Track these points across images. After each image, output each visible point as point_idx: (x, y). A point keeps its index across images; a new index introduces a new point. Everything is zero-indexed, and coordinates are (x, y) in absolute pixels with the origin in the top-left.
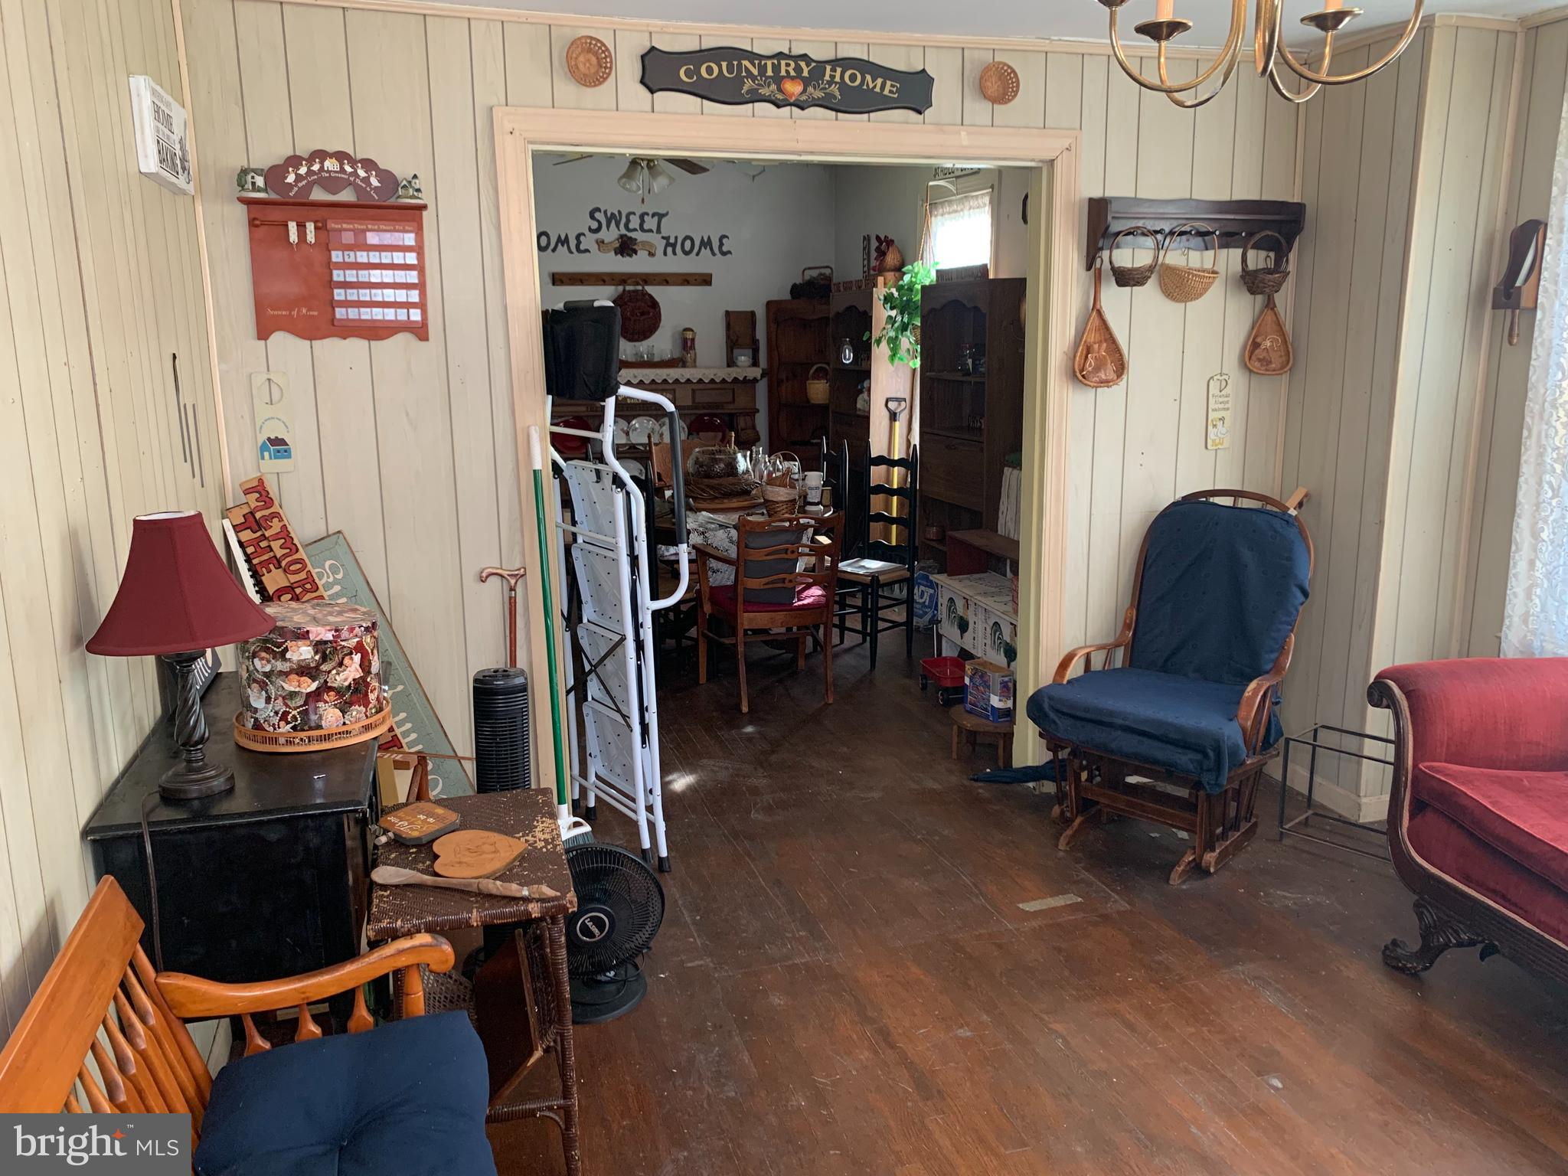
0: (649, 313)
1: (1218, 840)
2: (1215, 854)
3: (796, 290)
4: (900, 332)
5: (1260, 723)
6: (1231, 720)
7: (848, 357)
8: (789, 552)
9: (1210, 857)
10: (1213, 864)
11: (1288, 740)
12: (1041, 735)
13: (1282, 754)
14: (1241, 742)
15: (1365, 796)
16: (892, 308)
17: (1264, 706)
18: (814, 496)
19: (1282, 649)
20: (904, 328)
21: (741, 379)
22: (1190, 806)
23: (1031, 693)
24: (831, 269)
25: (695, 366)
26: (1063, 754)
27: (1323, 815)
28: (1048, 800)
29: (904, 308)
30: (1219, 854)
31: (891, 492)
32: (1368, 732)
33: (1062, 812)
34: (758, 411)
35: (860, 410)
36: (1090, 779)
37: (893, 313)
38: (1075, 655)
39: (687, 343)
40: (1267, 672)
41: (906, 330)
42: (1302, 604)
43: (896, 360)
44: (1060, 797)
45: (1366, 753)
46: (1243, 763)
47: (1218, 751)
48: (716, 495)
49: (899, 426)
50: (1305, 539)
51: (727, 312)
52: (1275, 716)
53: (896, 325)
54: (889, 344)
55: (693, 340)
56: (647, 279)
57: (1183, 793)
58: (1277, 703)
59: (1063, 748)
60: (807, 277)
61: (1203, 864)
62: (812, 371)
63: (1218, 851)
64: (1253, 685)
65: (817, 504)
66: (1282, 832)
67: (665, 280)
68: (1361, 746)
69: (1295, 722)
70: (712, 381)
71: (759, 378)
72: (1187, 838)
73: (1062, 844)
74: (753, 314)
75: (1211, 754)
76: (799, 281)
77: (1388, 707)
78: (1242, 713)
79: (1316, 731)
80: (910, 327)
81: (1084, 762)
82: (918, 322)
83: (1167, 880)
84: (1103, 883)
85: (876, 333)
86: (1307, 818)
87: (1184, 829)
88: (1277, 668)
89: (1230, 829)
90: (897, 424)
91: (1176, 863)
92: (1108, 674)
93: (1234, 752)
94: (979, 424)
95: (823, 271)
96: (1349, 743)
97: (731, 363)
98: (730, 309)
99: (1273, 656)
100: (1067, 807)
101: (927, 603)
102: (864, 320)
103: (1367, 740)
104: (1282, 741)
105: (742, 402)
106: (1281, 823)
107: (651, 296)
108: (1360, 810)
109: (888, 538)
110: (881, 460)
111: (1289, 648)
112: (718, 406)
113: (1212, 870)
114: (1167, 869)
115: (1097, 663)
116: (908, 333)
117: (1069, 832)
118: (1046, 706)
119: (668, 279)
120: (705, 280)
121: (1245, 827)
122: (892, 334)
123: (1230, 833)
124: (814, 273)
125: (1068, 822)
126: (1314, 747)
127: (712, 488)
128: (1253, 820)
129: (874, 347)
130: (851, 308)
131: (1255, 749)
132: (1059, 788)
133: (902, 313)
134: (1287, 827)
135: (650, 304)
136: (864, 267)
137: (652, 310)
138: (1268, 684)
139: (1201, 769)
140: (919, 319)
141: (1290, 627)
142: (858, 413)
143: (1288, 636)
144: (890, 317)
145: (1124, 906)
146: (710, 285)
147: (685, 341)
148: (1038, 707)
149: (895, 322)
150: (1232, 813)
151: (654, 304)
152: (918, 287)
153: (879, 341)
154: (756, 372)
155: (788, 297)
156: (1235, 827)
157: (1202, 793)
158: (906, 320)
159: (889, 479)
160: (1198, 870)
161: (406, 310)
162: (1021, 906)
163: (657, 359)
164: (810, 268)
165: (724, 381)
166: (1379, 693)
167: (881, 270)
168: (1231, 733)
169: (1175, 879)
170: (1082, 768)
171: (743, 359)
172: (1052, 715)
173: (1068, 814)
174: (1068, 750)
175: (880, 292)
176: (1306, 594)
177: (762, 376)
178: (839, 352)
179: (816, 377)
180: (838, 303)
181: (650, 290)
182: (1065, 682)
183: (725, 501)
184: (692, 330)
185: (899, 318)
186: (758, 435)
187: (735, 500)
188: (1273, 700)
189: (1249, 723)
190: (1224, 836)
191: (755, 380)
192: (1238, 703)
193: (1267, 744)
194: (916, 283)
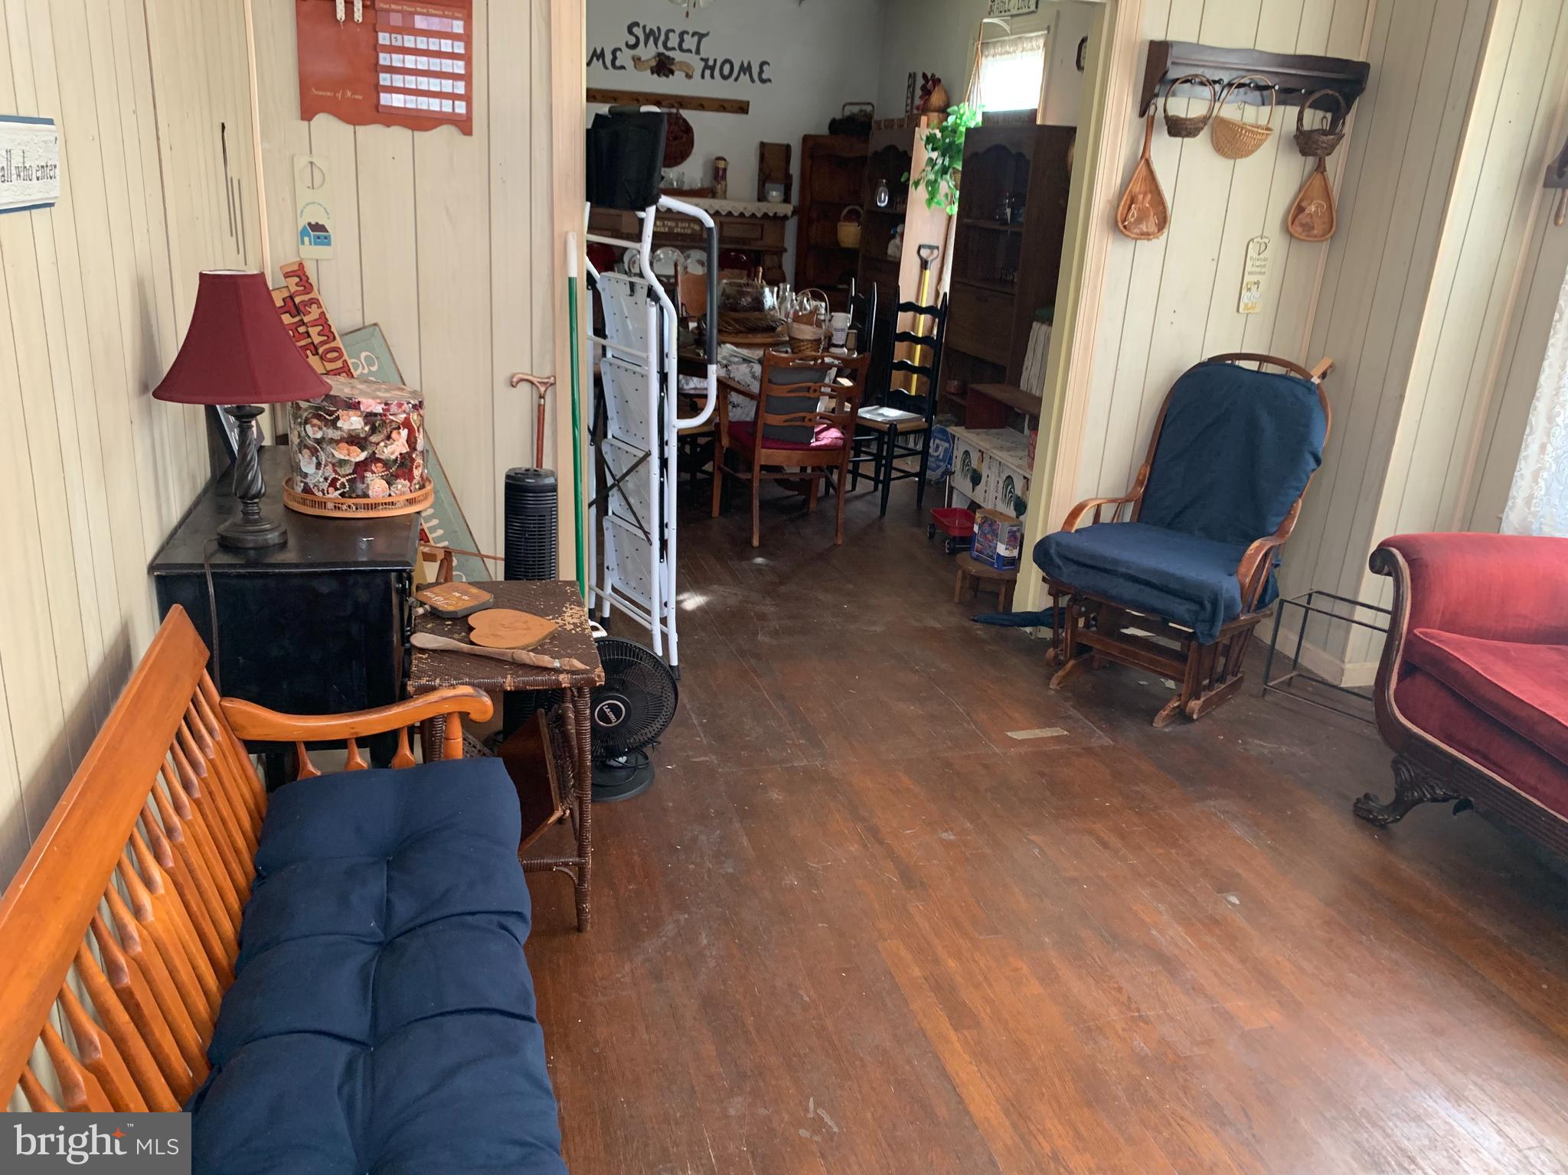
0: (682, 138)
1: (1204, 690)
2: (1199, 702)
3: (835, 126)
4: (939, 175)
5: (1258, 582)
6: (1230, 575)
7: (883, 201)
8: (811, 390)
9: (1195, 705)
10: (1196, 711)
11: (1282, 602)
12: (1044, 580)
13: (1275, 614)
14: (1238, 596)
15: (1350, 662)
16: (934, 149)
17: (1264, 567)
18: (839, 338)
19: (1288, 514)
20: (944, 171)
21: (771, 215)
22: (1181, 657)
23: (1038, 539)
24: (873, 107)
25: (725, 198)
26: (1064, 602)
27: (1309, 677)
28: (1043, 644)
29: (946, 150)
30: (1204, 702)
31: (916, 340)
32: (1361, 599)
33: (1056, 656)
34: (785, 250)
35: (890, 256)
36: (1087, 625)
37: (934, 155)
38: (1087, 506)
39: (718, 172)
40: (1271, 535)
41: (946, 173)
42: (1314, 470)
43: (933, 205)
44: (1055, 642)
45: (1356, 618)
46: (1236, 618)
47: (1215, 602)
48: (742, 329)
49: (930, 275)
50: (1324, 408)
51: (763, 145)
52: (1273, 576)
53: (936, 168)
54: (927, 186)
55: (725, 170)
56: (683, 102)
57: (1176, 645)
58: (1277, 566)
59: (1065, 594)
60: (847, 113)
61: (1187, 710)
62: (845, 212)
63: (1202, 699)
64: (1256, 544)
65: (842, 346)
66: (1265, 689)
67: (701, 104)
68: (1352, 612)
69: (1292, 585)
70: (742, 215)
71: (790, 214)
72: (1174, 687)
73: (1054, 684)
74: (788, 147)
75: (1208, 606)
76: (838, 116)
77: (1389, 574)
78: (1242, 570)
79: (1310, 595)
80: (951, 170)
81: (1083, 609)
82: (959, 166)
83: (1151, 722)
84: (1089, 720)
85: (914, 175)
86: (1291, 678)
87: (1172, 678)
88: (1281, 531)
89: (1217, 681)
90: (928, 272)
91: (1162, 708)
92: (1116, 526)
93: (1230, 605)
94: (1011, 277)
95: (864, 107)
96: (1341, 609)
97: (762, 197)
98: (766, 140)
99: (1280, 519)
100: (1062, 650)
101: (941, 457)
102: (904, 160)
103: (1359, 608)
104: (1277, 602)
105: (769, 240)
106: (1267, 679)
107: (685, 121)
108: (1342, 675)
109: (908, 387)
110: (910, 307)
111: (1295, 513)
112: (744, 241)
113: (1195, 717)
114: (1150, 715)
115: (1106, 516)
116: (948, 176)
117: (1061, 673)
118: (1052, 551)
119: (704, 103)
120: (742, 108)
121: (1230, 680)
122: (932, 177)
123: (1216, 685)
124: (855, 109)
125: (1060, 664)
126: (1307, 609)
127: (736, 320)
128: (1239, 675)
129: (911, 189)
130: (891, 149)
131: (1250, 607)
132: (1056, 633)
133: (943, 155)
134: (1271, 684)
135: (683, 128)
136: (907, 105)
137: (685, 136)
138: (1271, 544)
139: (1197, 618)
140: (961, 163)
141: (1298, 493)
142: (889, 259)
143: (1296, 501)
144: (931, 159)
145: (1107, 741)
146: (747, 113)
147: (717, 169)
148: (1044, 553)
149: (935, 164)
150: (1220, 669)
151: (688, 130)
152: (963, 129)
153: (917, 184)
154: (787, 209)
155: (825, 131)
156: (1222, 679)
157: (1194, 644)
158: (947, 163)
159: (914, 325)
160: (1182, 716)
161: (451, 102)
162: (1009, 734)
163: (686, 187)
164: (851, 104)
165: (753, 215)
166: (1382, 561)
167: (925, 110)
168: (1230, 587)
169: (1158, 723)
170: (1081, 615)
171: (775, 194)
172: (1058, 561)
173: (1062, 658)
174: (1067, 598)
175: (922, 132)
176: (1318, 461)
177: (794, 213)
178: (874, 195)
179: (849, 218)
180: (878, 142)
181: (685, 114)
182: (1073, 531)
183: (750, 336)
184: (725, 160)
185: (940, 161)
186: (784, 273)
187: (759, 335)
188: (1274, 562)
189: (1248, 580)
190: (1210, 687)
191: (785, 217)
192: (1239, 560)
193: (1262, 603)
194: (960, 125)
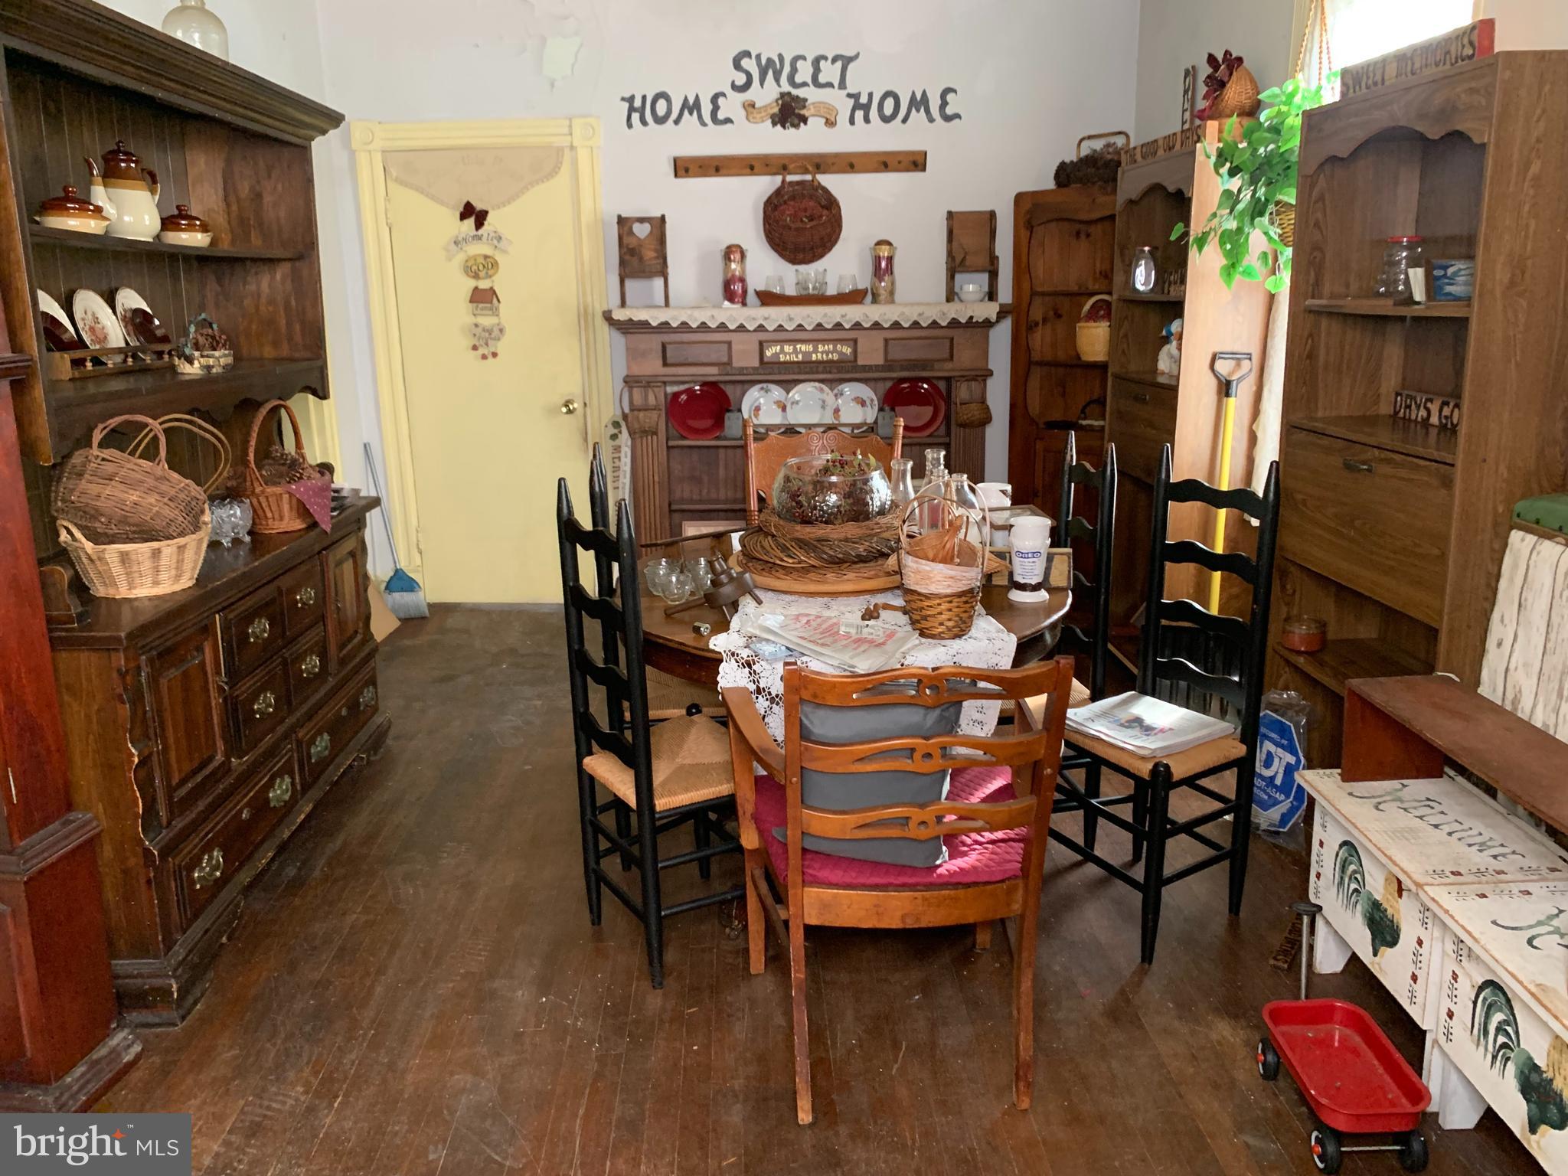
0: (821, 216)
3: (1065, 174)
7: (1143, 278)
8: (917, 756)
18: (1028, 571)
21: (963, 321)
24: (1127, 136)
25: (893, 302)
29: (1262, 171)
31: (1211, 561)
34: (991, 373)
37: (1235, 183)
39: (882, 267)
41: (1261, 214)
43: (1237, 277)
49: (1237, 406)
51: (950, 215)
53: (1240, 207)
54: (1222, 244)
55: (890, 259)
56: (821, 163)
60: (1085, 151)
62: (1087, 307)
65: (1035, 588)
67: (849, 164)
70: (916, 325)
71: (994, 318)
74: (992, 215)
76: (1071, 156)
80: (1271, 208)
82: (1290, 196)
85: (1198, 224)
90: (1231, 402)
95: (1112, 140)
97: (951, 296)
98: (953, 210)
105: (965, 357)
107: (826, 191)
112: (924, 364)
116: (1266, 219)
119: (854, 161)
120: (916, 162)
122: (1233, 225)
124: (1098, 145)
129: (1193, 254)
130: (1156, 189)
135: (824, 202)
136: (1184, 111)
137: (825, 212)
146: (924, 169)
147: (878, 260)
151: (830, 204)
153: (1201, 242)
154: (991, 310)
155: (1050, 184)
163: (831, 291)
164: (1090, 137)
165: (934, 324)
171: (972, 286)
177: (1002, 314)
178: (1129, 274)
179: (1093, 316)
180: (1131, 184)
181: (826, 180)
184: (889, 244)
185: (1246, 196)
186: (987, 410)
191: (988, 324)
194: (1286, 115)
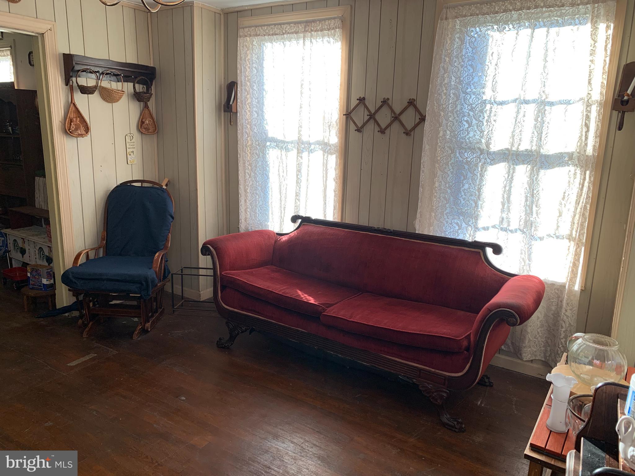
1: (150, 318)
2: (150, 323)
5: (161, 269)
6: (150, 269)
9: (148, 325)
10: (149, 327)
11: (172, 274)
12: (69, 290)
13: (171, 280)
14: (155, 276)
15: (202, 291)
17: (162, 263)
19: (167, 240)
22: (138, 307)
23: (62, 273)
26: (81, 298)
27: (188, 301)
28: (75, 319)
32: (200, 267)
33: (83, 323)
36: (94, 305)
38: (82, 253)
40: (162, 249)
42: (172, 222)
44: (81, 317)
45: (200, 274)
46: (156, 285)
47: (147, 281)
50: (170, 197)
52: (166, 266)
57: (135, 303)
58: (167, 261)
59: (81, 294)
61: (145, 328)
64: (157, 254)
66: (174, 310)
68: (198, 272)
69: (174, 268)
72: (138, 320)
73: (85, 335)
75: (144, 283)
77: (209, 255)
78: (154, 266)
79: (182, 269)
81: (91, 298)
83: (132, 338)
84: (105, 346)
86: (182, 303)
87: (136, 317)
88: (166, 247)
89: (154, 313)
91: (135, 330)
92: (97, 260)
93: (153, 281)
94: (19, 158)
96: (194, 272)
99: (164, 243)
100: (85, 319)
103: (200, 270)
104: (170, 275)
106: (173, 306)
108: (200, 296)
111: (169, 239)
113: (149, 330)
114: (131, 335)
115: (92, 256)
117: (87, 329)
118: (71, 276)
121: (159, 311)
125: (85, 326)
126: (182, 275)
128: (163, 308)
131: (160, 280)
132: (81, 313)
134: (175, 308)
138: (163, 253)
139: (141, 290)
141: (168, 231)
143: (168, 235)
145: (115, 352)
148: (66, 278)
150: (155, 307)
156: (156, 311)
157: (142, 300)
160: (144, 331)
162: (69, 365)
166: (205, 250)
168: (151, 273)
169: (135, 337)
170: (90, 301)
172: (74, 280)
173: (86, 322)
176: (173, 218)
182: (78, 266)
188: (165, 260)
189: (157, 269)
190: (152, 316)
192: (152, 262)
193: (165, 277)
